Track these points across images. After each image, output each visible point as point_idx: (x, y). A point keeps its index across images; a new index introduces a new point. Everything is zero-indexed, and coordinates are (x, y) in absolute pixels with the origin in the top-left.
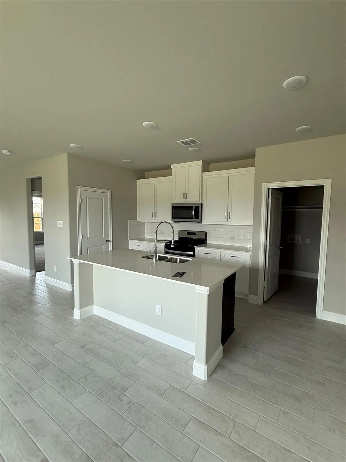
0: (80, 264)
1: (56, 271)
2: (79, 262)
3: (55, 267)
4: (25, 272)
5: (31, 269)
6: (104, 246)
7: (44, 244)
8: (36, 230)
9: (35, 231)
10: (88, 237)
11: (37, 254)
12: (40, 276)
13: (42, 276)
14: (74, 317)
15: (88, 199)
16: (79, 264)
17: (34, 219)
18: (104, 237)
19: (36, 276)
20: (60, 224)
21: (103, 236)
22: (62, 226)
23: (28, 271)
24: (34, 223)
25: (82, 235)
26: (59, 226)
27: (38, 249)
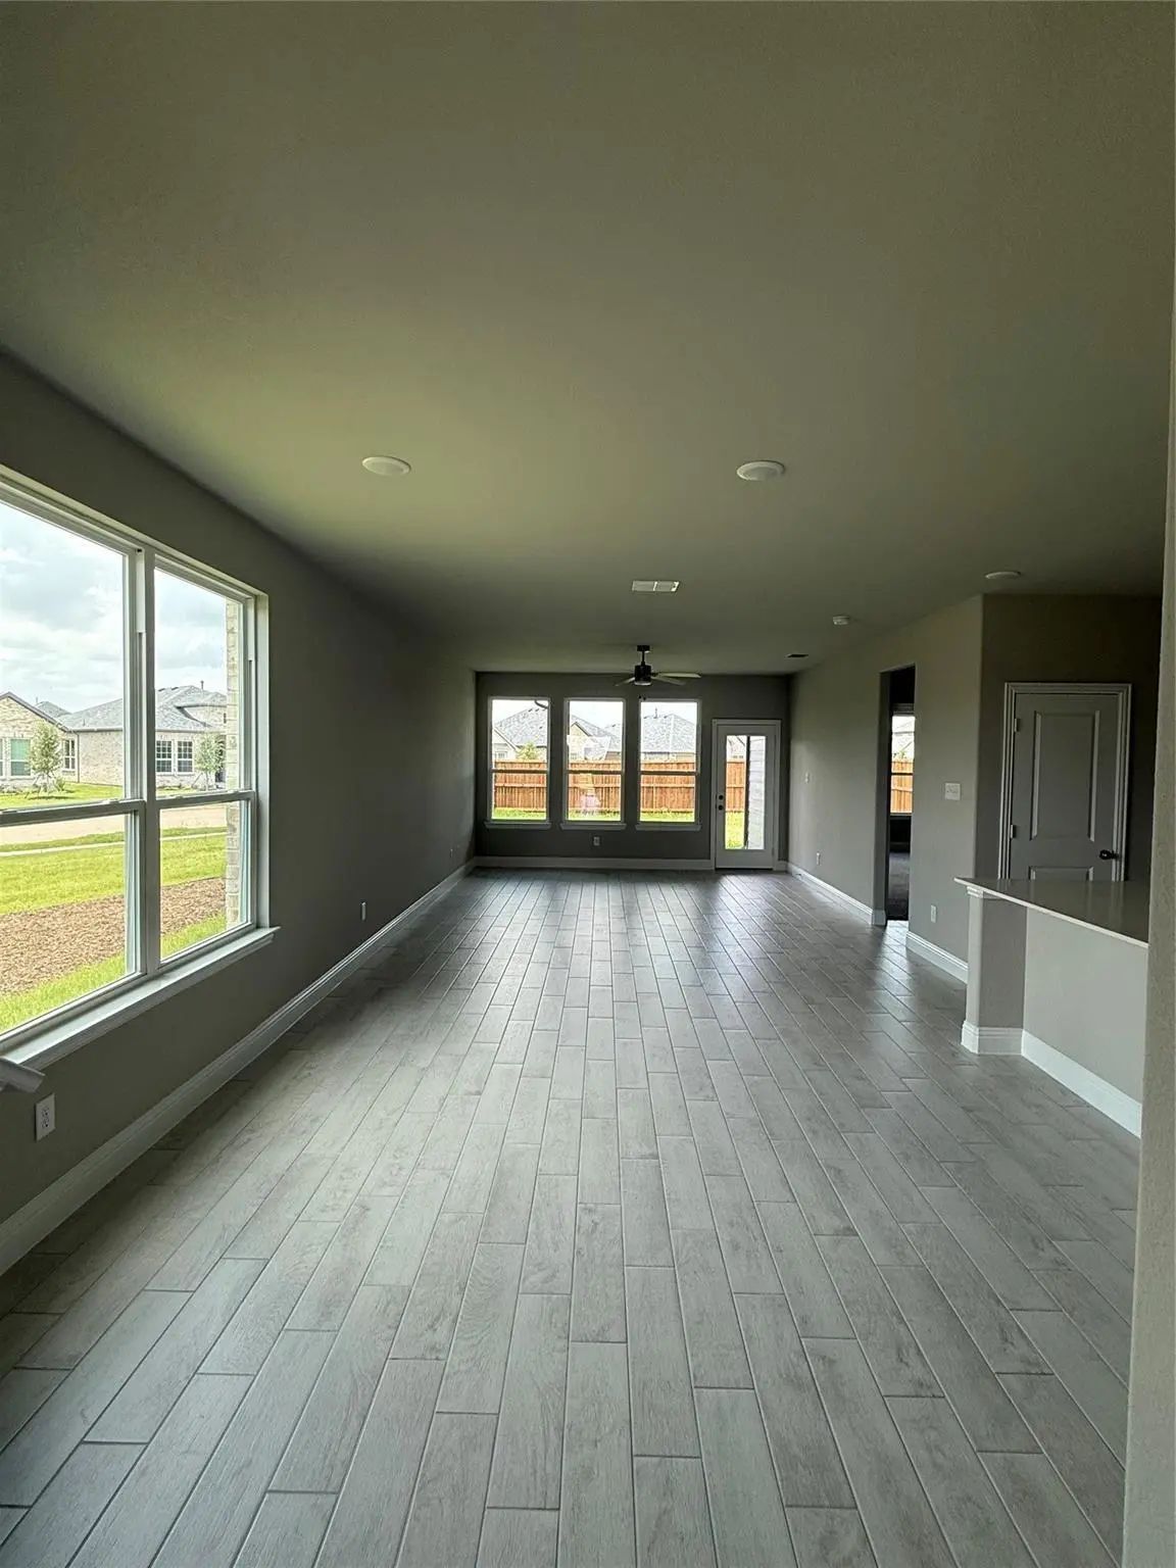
0: (987, 901)
1: (933, 920)
2: (985, 893)
3: (933, 908)
4: (862, 912)
5: (876, 908)
6: (1091, 870)
7: (908, 851)
8: (894, 810)
9: (892, 811)
10: (1035, 833)
11: (893, 876)
12: (896, 930)
13: (901, 931)
14: (962, 1043)
15: (1039, 718)
16: (984, 899)
17: (893, 777)
18: (1092, 839)
19: (888, 928)
20: (952, 792)
21: (1089, 836)
22: (957, 797)
23: (871, 911)
24: (892, 787)
25: (1014, 828)
26: (949, 796)
27: (896, 862)
